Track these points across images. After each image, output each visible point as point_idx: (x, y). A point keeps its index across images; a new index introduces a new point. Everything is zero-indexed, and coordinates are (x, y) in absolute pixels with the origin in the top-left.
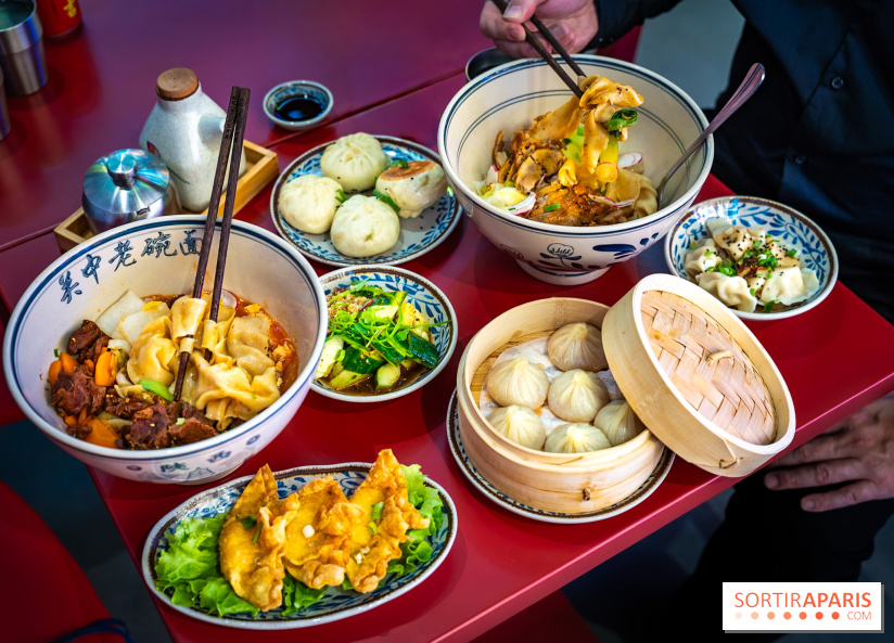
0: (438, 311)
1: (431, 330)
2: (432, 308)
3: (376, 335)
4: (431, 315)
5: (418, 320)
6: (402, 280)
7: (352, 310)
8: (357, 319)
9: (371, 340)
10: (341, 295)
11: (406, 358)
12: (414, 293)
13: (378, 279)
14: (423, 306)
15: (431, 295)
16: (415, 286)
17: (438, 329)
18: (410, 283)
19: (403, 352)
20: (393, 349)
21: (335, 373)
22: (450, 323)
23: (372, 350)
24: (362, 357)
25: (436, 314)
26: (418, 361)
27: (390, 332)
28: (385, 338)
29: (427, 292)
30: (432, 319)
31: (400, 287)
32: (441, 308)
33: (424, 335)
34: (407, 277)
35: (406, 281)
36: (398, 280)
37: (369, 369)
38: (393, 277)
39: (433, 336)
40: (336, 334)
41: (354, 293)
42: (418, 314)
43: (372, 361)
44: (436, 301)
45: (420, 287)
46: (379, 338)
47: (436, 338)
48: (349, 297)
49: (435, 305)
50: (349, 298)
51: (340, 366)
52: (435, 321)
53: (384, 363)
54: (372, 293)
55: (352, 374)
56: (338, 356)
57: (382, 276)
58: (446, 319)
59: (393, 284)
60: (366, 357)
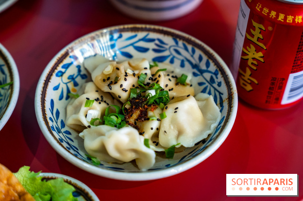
0: (3, 73)
22: (12, 86)
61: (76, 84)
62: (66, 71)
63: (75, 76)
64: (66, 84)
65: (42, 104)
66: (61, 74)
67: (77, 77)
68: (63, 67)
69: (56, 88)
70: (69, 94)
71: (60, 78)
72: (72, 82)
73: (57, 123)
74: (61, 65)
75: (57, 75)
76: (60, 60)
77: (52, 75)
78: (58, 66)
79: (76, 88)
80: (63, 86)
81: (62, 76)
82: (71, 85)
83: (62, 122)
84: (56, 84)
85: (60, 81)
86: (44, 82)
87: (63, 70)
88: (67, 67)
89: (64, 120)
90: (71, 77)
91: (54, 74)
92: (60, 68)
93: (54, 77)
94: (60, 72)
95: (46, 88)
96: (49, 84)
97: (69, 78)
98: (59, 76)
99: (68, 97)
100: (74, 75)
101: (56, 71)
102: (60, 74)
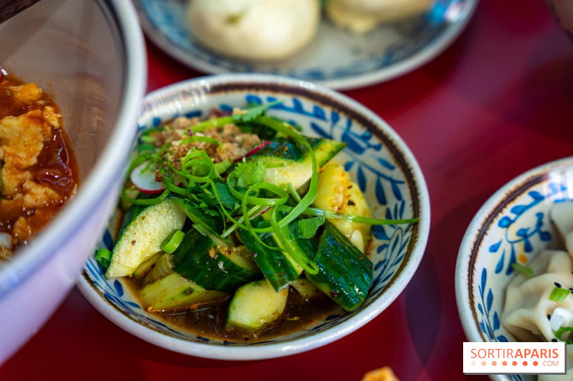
0: (398, 195)
1: (375, 231)
2: (387, 186)
3: (249, 215)
4: (382, 200)
5: (351, 203)
6: (343, 120)
7: (223, 156)
8: (224, 175)
9: (238, 223)
10: (215, 122)
11: (303, 275)
12: (359, 150)
13: (298, 109)
14: (371, 178)
15: (392, 161)
16: (365, 138)
17: (390, 231)
18: (357, 129)
19: (298, 263)
20: (279, 253)
21: (155, 274)
22: (415, 226)
23: (237, 244)
24: (212, 253)
25: (392, 202)
26: (325, 289)
27: (281, 215)
28: (268, 225)
29: (385, 153)
30: (382, 209)
31: (338, 132)
32: (405, 191)
33: (357, 239)
34: (353, 116)
35: (349, 124)
36: (335, 119)
37: (223, 283)
38: (328, 111)
39: (377, 242)
40: (173, 194)
41: (241, 124)
42: (356, 194)
43: (231, 267)
44: (398, 174)
45: (374, 141)
46: (254, 224)
47: (380, 249)
48: (228, 129)
49: (394, 183)
50: (227, 131)
51: (167, 264)
52: (388, 215)
53: (256, 277)
54: (275, 132)
55: (187, 284)
56: (168, 240)
57: (308, 105)
58: (408, 214)
59: (325, 126)
60: (221, 257)
61: (528, 248)
62: (516, 218)
63: (529, 232)
64: (512, 243)
65: (469, 276)
66: (507, 223)
67: (533, 233)
68: (513, 211)
69: (494, 249)
70: (514, 265)
71: (505, 229)
72: (522, 243)
73: (488, 316)
74: (511, 206)
75: (500, 224)
76: (511, 197)
77: (492, 221)
78: (505, 206)
79: (529, 256)
80: (506, 247)
81: (507, 226)
82: (519, 248)
83: (496, 316)
84: (496, 242)
85: (503, 237)
86: (477, 232)
87: (512, 216)
88: (519, 211)
89: (498, 314)
90: (522, 233)
91: (496, 221)
92: (507, 212)
93: (494, 227)
94: (507, 218)
95: (479, 245)
96: (486, 238)
97: (518, 234)
98: (503, 227)
99: (510, 271)
100: (528, 229)
101: (501, 216)
102: (505, 223)
